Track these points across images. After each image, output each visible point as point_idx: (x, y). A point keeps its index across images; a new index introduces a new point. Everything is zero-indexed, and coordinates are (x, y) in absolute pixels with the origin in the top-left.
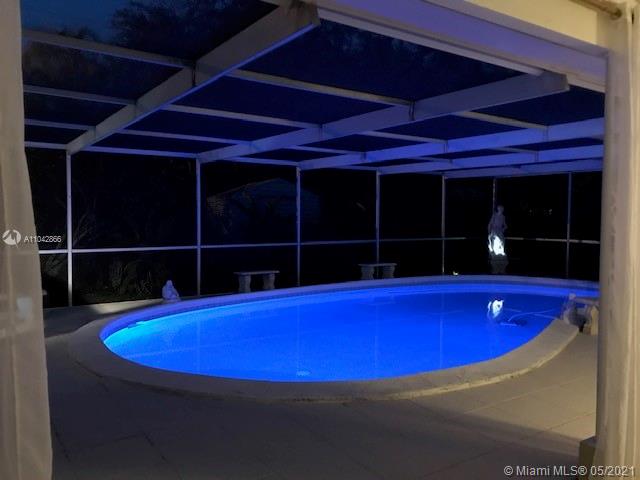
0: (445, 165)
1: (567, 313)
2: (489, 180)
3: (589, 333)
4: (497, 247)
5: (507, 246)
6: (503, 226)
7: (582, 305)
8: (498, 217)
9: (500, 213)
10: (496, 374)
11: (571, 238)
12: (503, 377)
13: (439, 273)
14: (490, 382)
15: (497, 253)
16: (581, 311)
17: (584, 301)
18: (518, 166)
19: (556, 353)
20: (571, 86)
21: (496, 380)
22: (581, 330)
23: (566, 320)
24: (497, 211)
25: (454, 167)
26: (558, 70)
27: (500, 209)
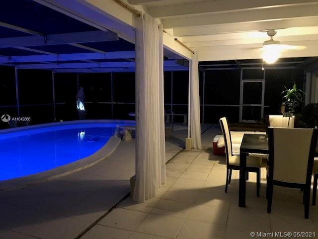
0: (56, 66)
1: (116, 133)
2: (75, 74)
3: (125, 140)
4: (81, 107)
5: (85, 106)
6: (83, 97)
7: (122, 129)
8: (81, 92)
9: (82, 90)
10: (92, 162)
11: (113, 102)
12: (95, 163)
13: (53, 121)
14: (90, 166)
15: (81, 109)
16: (121, 132)
17: (122, 127)
18: (90, 68)
19: (114, 149)
20: (119, 38)
21: (92, 164)
22: (122, 139)
23: (116, 136)
24: (80, 89)
25: (60, 67)
26: (115, 31)
27: (82, 89)
